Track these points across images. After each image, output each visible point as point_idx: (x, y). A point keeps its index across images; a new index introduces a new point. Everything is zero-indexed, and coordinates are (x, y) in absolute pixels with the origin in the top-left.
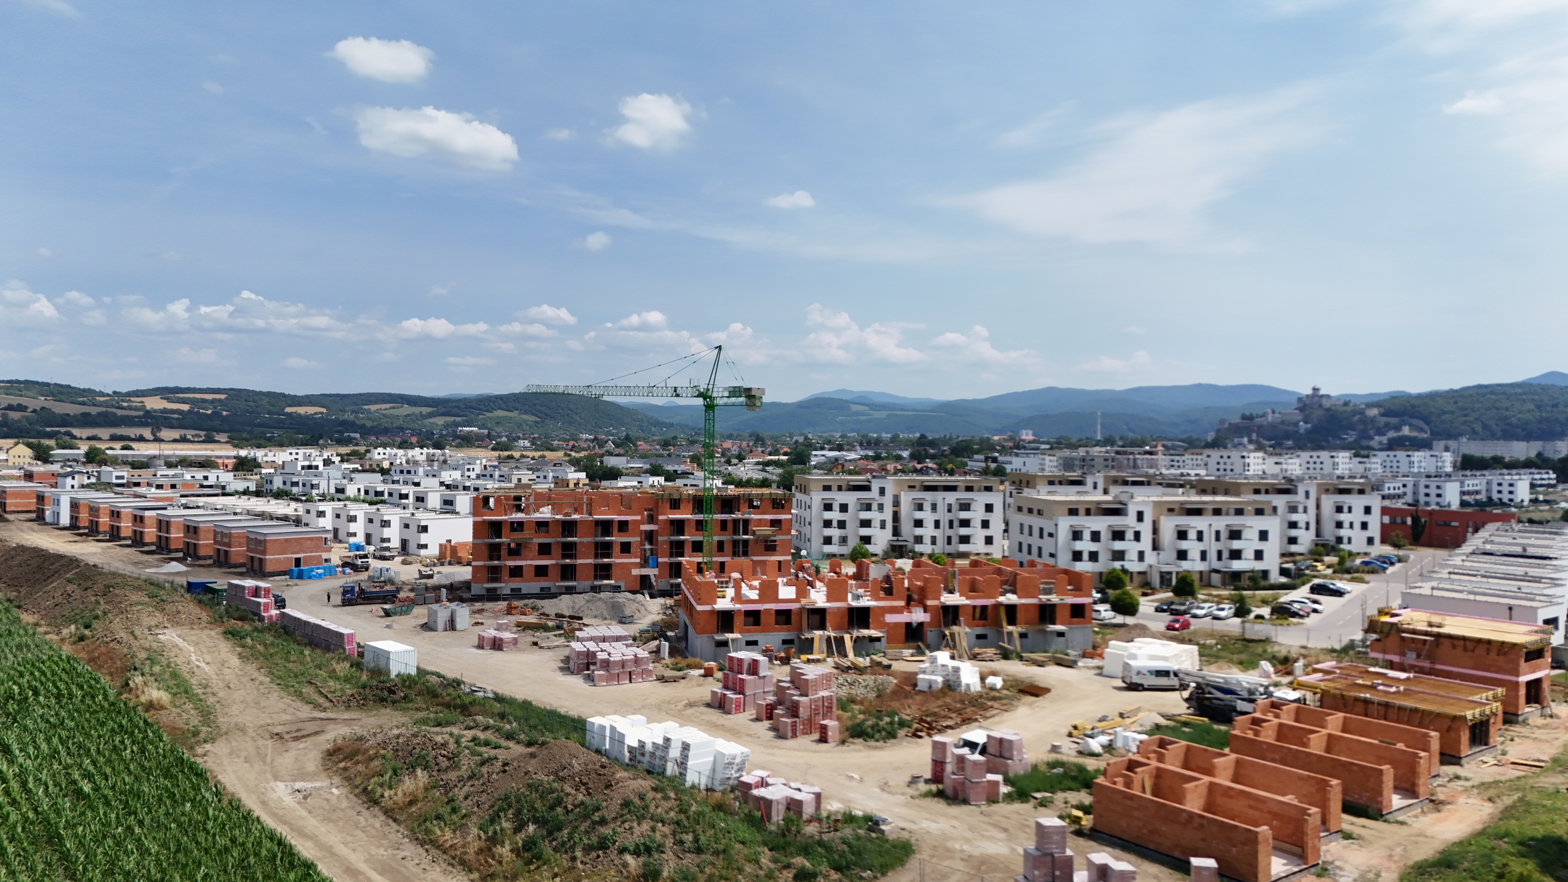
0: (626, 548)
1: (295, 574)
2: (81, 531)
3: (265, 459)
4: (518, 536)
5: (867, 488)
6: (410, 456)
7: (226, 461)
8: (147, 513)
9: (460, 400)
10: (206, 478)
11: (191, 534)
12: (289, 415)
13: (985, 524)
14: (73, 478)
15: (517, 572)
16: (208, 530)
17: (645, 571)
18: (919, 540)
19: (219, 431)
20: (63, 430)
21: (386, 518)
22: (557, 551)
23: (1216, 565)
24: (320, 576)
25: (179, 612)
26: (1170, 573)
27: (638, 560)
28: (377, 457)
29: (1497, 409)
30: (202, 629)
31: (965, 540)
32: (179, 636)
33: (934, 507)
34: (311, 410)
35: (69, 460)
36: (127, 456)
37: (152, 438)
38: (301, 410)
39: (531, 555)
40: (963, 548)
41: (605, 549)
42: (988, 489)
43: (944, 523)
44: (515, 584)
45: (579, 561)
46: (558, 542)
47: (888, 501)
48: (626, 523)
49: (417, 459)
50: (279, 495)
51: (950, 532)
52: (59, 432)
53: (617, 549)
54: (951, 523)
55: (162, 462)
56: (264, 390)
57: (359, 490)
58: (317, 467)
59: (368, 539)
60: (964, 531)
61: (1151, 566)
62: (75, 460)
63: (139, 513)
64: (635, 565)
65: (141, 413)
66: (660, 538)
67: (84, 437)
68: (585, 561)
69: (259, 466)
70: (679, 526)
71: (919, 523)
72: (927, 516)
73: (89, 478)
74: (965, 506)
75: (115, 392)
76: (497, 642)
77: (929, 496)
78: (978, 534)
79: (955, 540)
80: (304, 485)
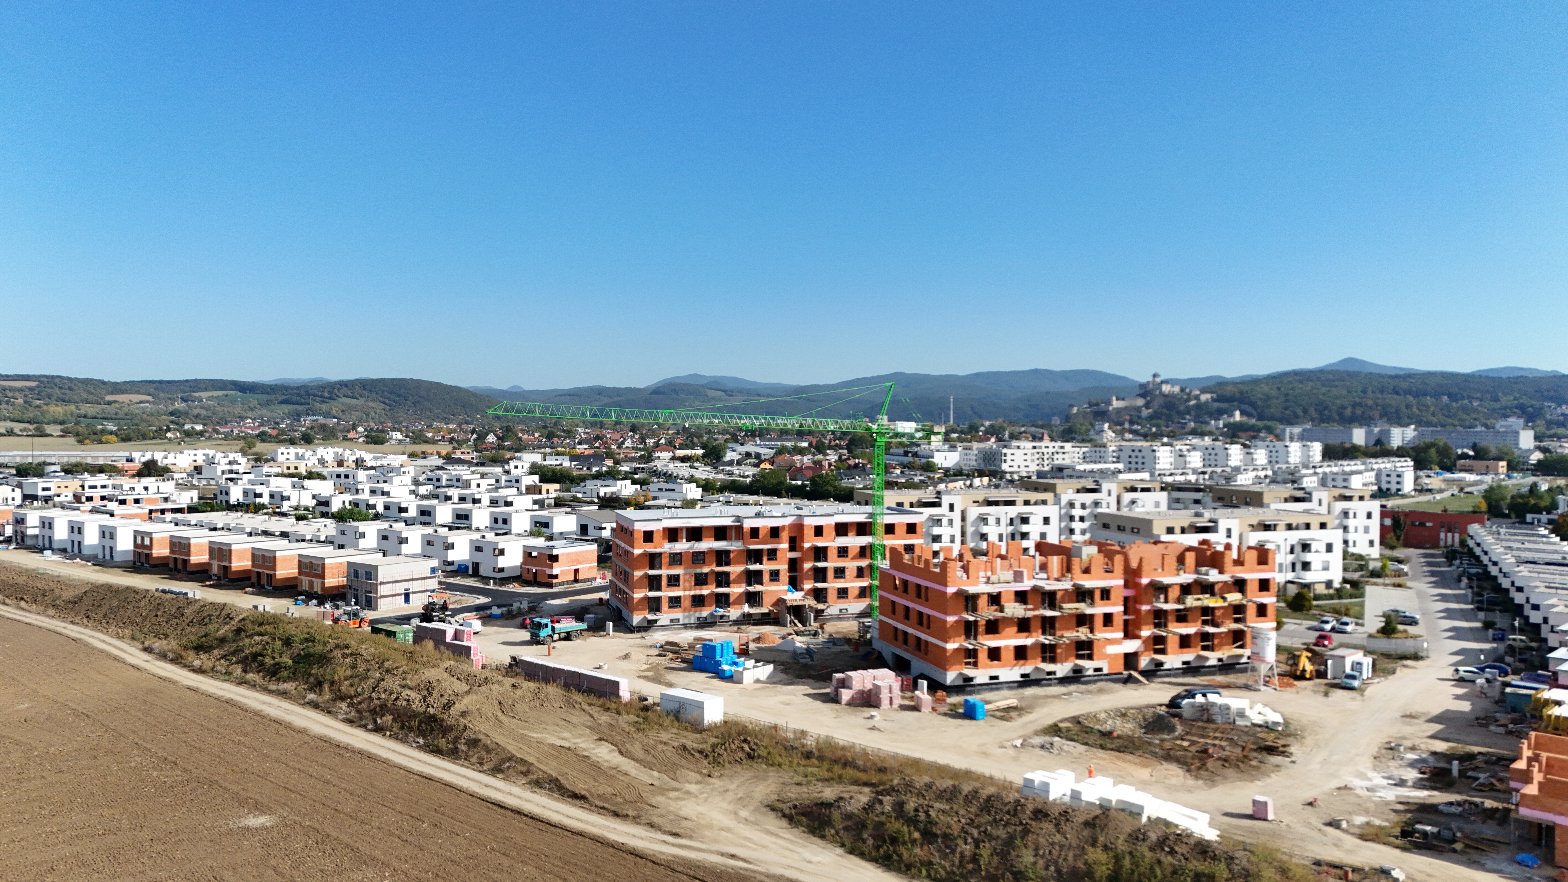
0: (775, 576)
7: (126, 465)
9: (298, 388)
11: (263, 563)
12: (111, 404)
15: (675, 602)
16: (288, 560)
22: (712, 580)
23: (1291, 576)
27: (786, 587)
33: (998, 521)
34: (135, 398)
38: (125, 399)
39: (688, 585)
41: (756, 577)
42: (1044, 503)
43: (1007, 537)
45: (733, 589)
46: (712, 573)
47: (956, 516)
48: (775, 551)
53: (766, 577)
54: (1013, 536)
64: (784, 592)
66: (805, 566)
68: (737, 590)
70: (822, 553)
71: (984, 537)
72: (991, 530)
74: (1025, 520)
77: (993, 511)
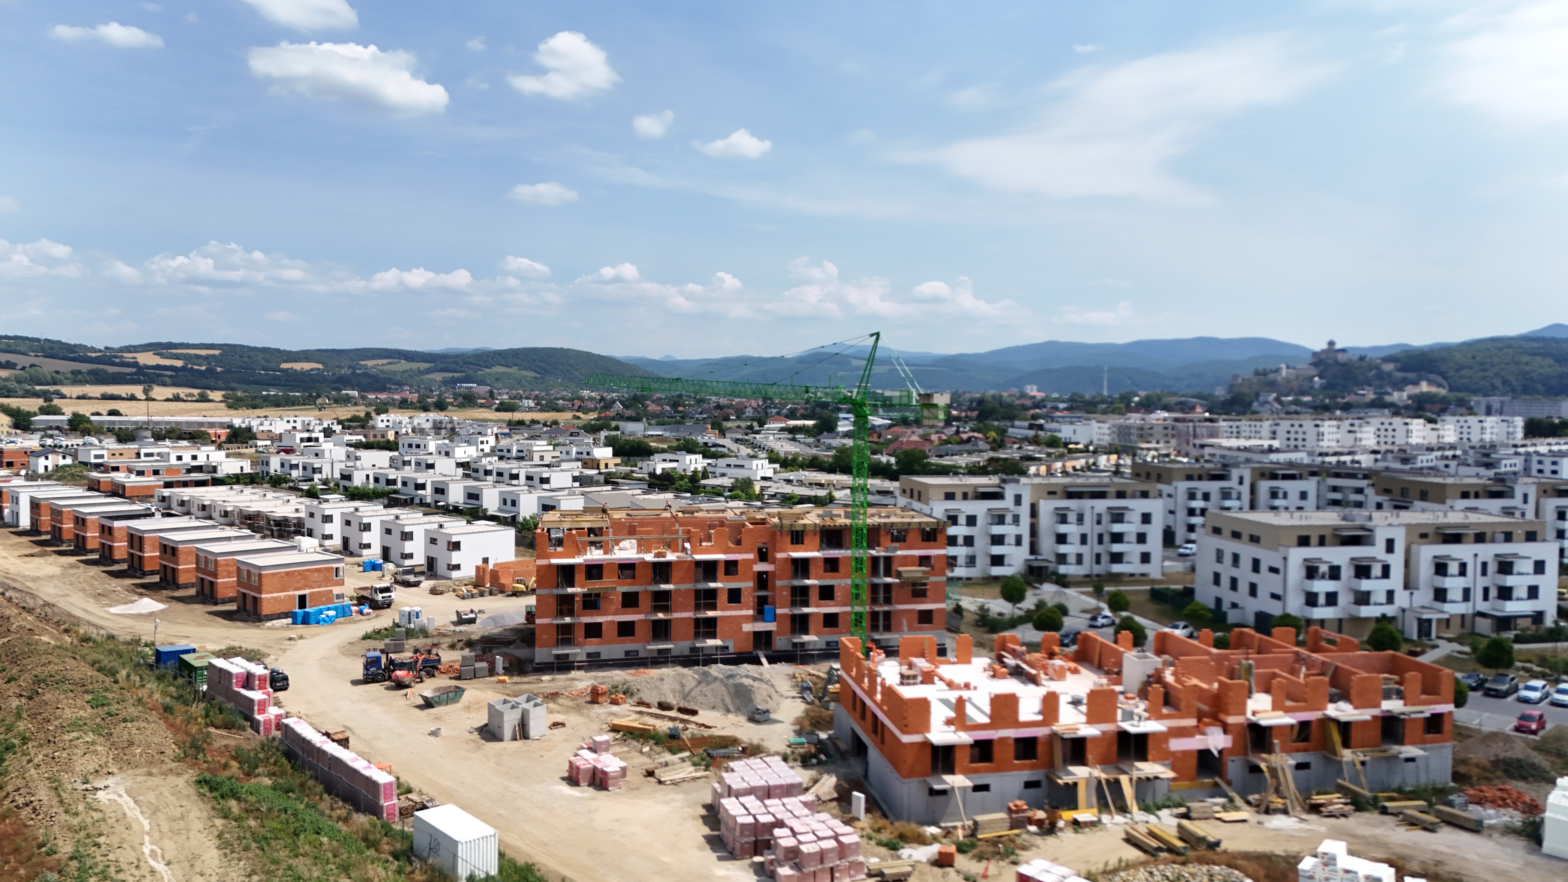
0: (735, 596)
1: (300, 619)
2: (44, 537)
3: (261, 428)
4: (596, 585)
5: (997, 496)
6: (415, 423)
7: (219, 431)
8: (117, 524)
9: (457, 356)
10: (194, 457)
11: (169, 555)
12: (285, 371)
13: (1141, 538)
14: (47, 458)
15: (594, 630)
16: (189, 552)
17: (761, 627)
18: (1062, 559)
19: (213, 389)
20: (52, 388)
21: (407, 529)
22: (645, 602)
23: (1482, 606)
24: (330, 621)
25: (131, 744)
26: (1429, 621)
27: (751, 612)
28: (381, 425)
29: (1515, 363)
30: (164, 774)
31: (1117, 558)
32: (129, 793)
33: (1080, 519)
34: (307, 366)
35: (51, 428)
36: (114, 422)
37: (144, 397)
38: (298, 366)
39: (613, 608)
40: (1116, 568)
41: (708, 598)
42: (1145, 495)
43: (1092, 539)
44: (592, 646)
45: (676, 615)
46: (646, 591)
47: (1024, 511)
48: (735, 563)
49: (424, 426)
50: (277, 482)
51: (1098, 549)
52: (48, 391)
53: (723, 598)
54: (1100, 537)
55: (149, 434)
56: (259, 346)
57: (368, 476)
58: (317, 440)
59: (386, 554)
60: (1117, 548)
61: (1403, 610)
62: (58, 428)
63: (108, 523)
64: (747, 619)
65: (134, 370)
66: (779, 583)
67: (74, 396)
68: (684, 615)
69: (254, 437)
70: (802, 567)
71: (1062, 539)
72: (1070, 529)
73: (64, 458)
74: (1118, 517)
75: (107, 348)
76: (600, 775)
77: (1073, 504)
78: (1131, 549)
79: (1105, 558)
80: (305, 468)
